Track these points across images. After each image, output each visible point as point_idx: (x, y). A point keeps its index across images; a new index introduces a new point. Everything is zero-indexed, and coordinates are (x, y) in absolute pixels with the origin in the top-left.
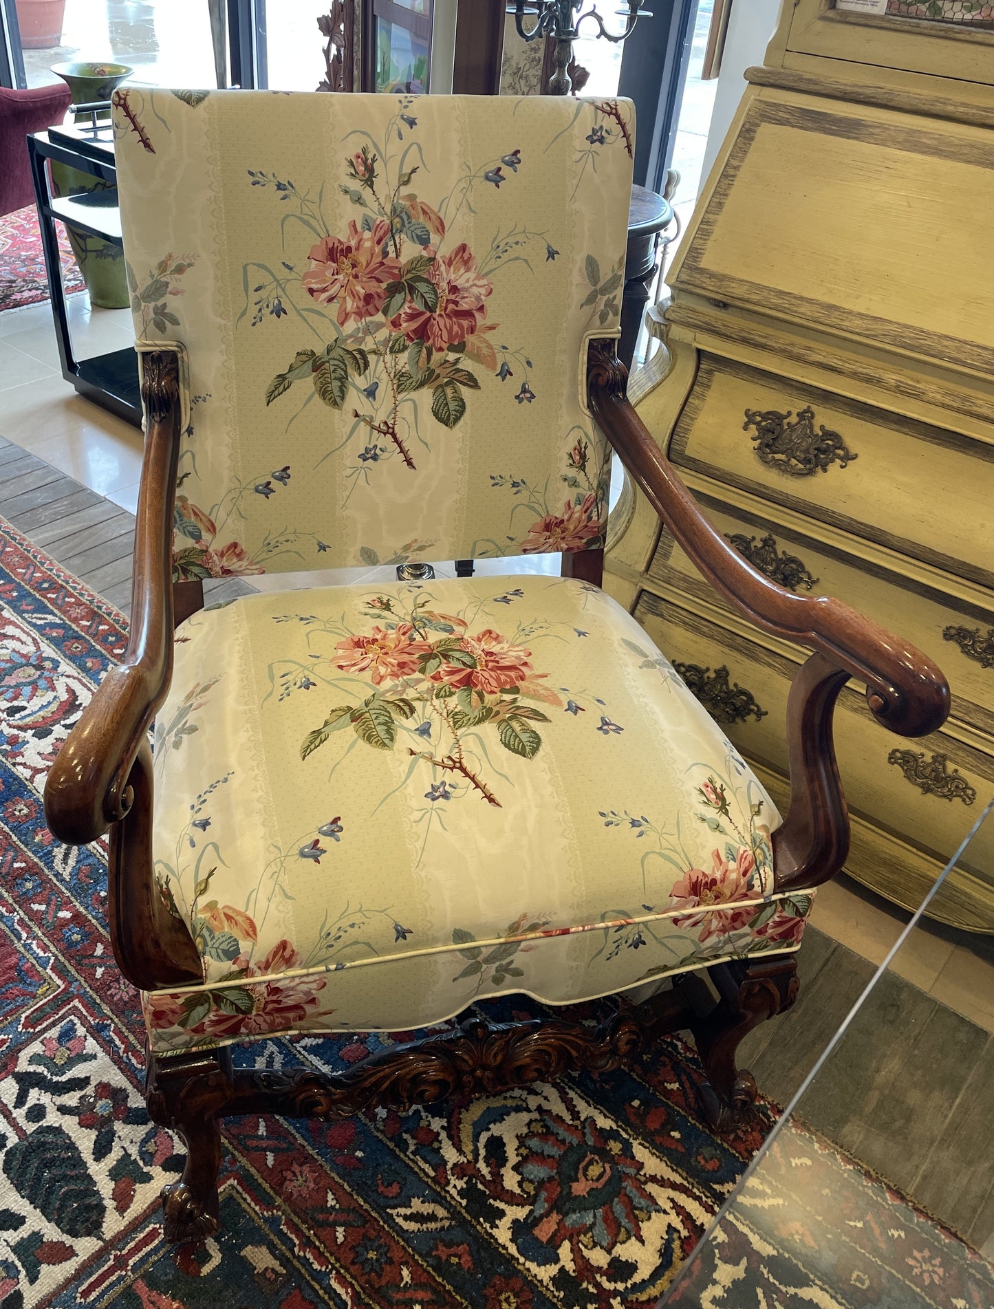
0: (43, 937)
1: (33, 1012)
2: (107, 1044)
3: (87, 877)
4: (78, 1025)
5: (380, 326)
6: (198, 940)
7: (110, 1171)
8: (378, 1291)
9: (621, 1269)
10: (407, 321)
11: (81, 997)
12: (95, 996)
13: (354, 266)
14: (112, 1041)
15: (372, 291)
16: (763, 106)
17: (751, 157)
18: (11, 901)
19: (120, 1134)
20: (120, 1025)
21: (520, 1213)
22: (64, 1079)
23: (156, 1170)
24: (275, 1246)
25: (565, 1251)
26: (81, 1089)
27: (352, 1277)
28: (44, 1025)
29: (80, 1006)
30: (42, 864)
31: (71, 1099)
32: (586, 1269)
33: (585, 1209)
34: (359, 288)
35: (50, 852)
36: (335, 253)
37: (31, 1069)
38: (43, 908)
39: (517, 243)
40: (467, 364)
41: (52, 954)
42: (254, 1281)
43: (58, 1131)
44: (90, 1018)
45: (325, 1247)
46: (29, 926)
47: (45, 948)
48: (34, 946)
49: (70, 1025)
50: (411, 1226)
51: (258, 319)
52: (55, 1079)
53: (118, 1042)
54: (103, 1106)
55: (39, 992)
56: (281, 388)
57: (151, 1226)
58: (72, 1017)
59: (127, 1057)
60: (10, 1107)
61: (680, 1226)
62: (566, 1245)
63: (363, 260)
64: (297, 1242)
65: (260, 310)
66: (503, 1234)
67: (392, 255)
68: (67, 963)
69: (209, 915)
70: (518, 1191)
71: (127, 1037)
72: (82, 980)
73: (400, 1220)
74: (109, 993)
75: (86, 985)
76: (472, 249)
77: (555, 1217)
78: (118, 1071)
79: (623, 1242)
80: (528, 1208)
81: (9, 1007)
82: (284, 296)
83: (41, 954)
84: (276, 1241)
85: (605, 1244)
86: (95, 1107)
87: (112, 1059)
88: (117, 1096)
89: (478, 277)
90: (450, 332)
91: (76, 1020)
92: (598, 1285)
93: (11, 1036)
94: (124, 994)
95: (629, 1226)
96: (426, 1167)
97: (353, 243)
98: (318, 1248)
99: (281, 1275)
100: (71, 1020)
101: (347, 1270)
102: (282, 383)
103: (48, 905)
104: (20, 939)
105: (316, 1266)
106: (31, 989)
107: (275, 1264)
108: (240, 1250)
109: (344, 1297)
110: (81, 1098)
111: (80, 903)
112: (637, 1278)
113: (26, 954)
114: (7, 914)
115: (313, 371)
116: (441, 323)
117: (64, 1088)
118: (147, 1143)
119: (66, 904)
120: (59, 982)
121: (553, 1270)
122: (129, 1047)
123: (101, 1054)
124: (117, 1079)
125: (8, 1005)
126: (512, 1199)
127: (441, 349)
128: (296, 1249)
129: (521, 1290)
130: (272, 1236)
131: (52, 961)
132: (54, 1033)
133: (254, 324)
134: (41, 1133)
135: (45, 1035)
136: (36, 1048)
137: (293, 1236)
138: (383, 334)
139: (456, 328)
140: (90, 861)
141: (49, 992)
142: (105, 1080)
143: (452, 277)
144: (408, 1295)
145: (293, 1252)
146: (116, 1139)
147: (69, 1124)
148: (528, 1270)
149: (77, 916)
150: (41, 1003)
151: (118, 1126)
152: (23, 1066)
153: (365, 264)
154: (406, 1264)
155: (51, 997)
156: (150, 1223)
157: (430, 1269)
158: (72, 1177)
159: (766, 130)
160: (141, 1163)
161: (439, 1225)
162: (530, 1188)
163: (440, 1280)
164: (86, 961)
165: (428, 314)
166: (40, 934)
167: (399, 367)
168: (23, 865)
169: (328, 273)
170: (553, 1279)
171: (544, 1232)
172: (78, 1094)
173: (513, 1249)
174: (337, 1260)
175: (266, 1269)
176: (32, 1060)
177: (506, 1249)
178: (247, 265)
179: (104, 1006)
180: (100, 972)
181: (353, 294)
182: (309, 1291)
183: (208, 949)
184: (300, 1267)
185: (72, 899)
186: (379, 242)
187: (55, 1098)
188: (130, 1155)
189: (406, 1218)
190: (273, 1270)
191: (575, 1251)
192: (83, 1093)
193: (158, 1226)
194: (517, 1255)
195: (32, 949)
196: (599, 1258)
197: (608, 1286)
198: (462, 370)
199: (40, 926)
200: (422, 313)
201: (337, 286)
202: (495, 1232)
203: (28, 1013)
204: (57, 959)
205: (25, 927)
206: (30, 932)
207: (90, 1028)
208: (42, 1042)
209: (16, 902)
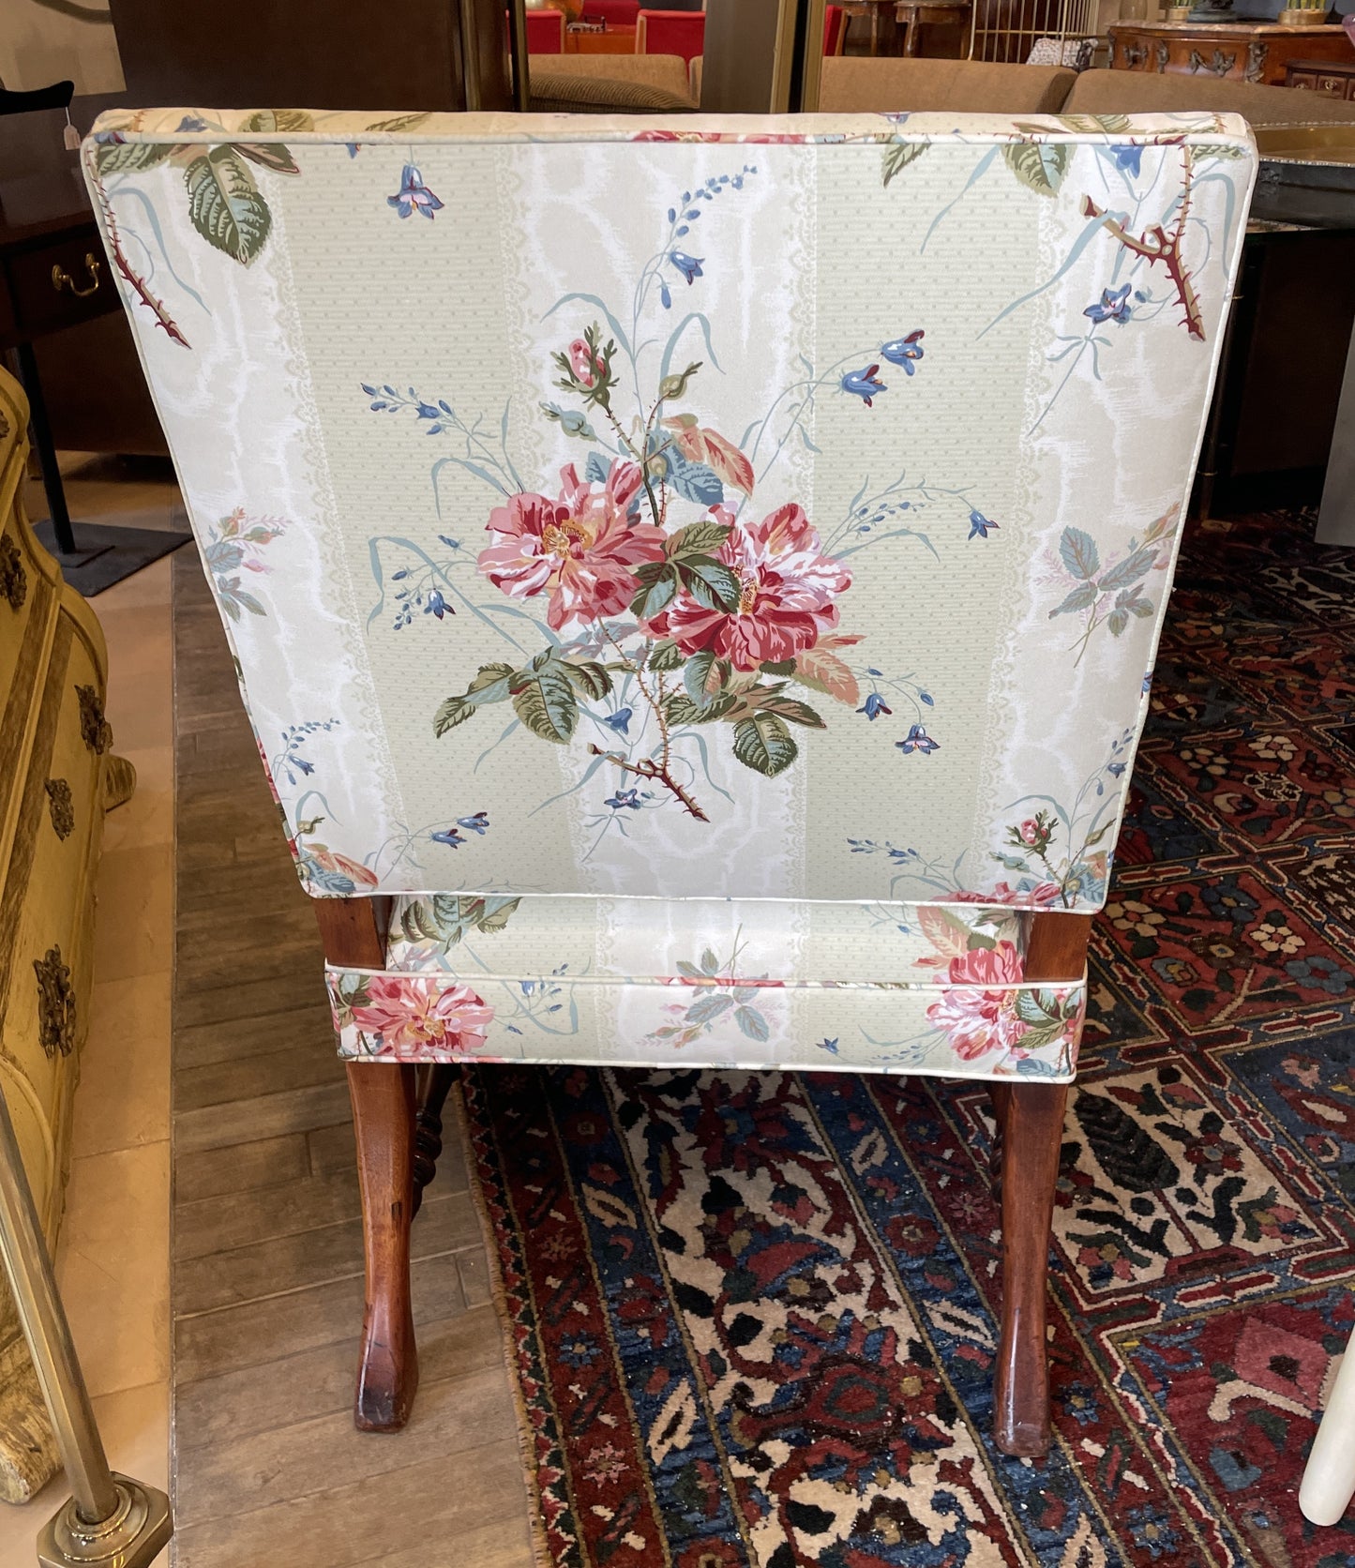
0: (1130, 1425)
1: (1147, 1318)
2: (1053, 1244)
4: (1086, 1280)
11: (1077, 1311)
12: (1060, 1305)
18: (1183, 1512)
22: (1109, 1228)
26: (1088, 1210)
28: (1131, 1297)
29: (1082, 1302)
37: (1148, 1254)
38: (1128, 1475)
41: (1115, 1390)
43: (1118, 1183)
44: (1068, 1280)
46: (1152, 1452)
47: (1125, 1402)
48: (1143, 1417)
49: (1096, 1284)
52: (1119, 1232)
54: (1065, 1186)
55: (1136, 1345)
58: (1092, 1291)
60: (1175, 1228)
68: (1096, 1367)
72: (1075, 1334)
75: (1072, 1326)
81: (1178, 1340)
83: (1133, 1398)
86: (1075, 1189)
91: (1088, 1287)
93: (1176, 1303)
100: (1095, 1288)
103: (1120, 1477)
104: (1166, 1435)
106: (1149, 1352)
110: (1090, 1203)
111: (1066, 1460)
113: (1156, 1406)
114: (1189, 1491)
117: (1109, 1219)
119: (1091, 1466)
120: (1108, 1344)
123: (1061, 1236)
131: (1117, 1378)
132: (1117, 1283)
134: (1137, 1188)
135: (1130, 1285)
136: (1142, 1275)
141: (1124, 1336)
147: (1105, 1184)
150: (1134, 1325)
152: (1159, 1263)
155: (1120, 1329)
166: (1135, 1431)
172: (1092, 1207)
180: (1050, 1333)
187: (1120, 1214)
192: (1087, 1206)
195: (1146, 1411)
199: (1132, 1444)
203: (1152, 1321)
204: (1110, 1381)
205: (1159, 1456)
206: (1150, 1442)
207: (1071, 1270)
208: (1134, 1279)
209: (1173, 1507)
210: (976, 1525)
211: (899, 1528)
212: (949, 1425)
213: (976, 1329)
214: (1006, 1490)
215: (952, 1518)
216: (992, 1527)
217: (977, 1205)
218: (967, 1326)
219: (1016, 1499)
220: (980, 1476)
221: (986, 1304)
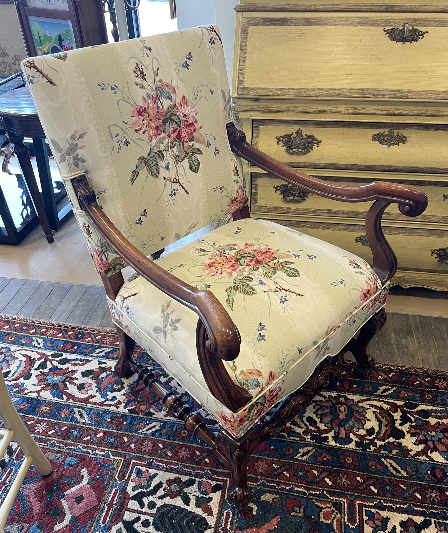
0: (98, 447)
1: (119, 474)
2: (157, 467)
3: (97, 417)
4: (141, 468)
5: (164, 138)
6: (244, 386)
7: (195, 505)
8: (311, 482)
9: (370, 431)
10: (173, 133)
11: (134, 458)
12: (138, 455)
13: (149, 116)
14: (158, 465)
15: (158, 124)
16: (247, 20)
17: (249, 40)
18: (73, 443)
19: (189, 492)
20: (157, 459)
21: (332, 434)
22: (152, 488)
23: (211, 495)
24: (270, 491)
25: (352, 436)
26: (162, 487)
27: (300, 483)
28: (127, 475)
29: (135, 461)
30: (73, 423)
31: (161, 492)
32: (361, 437)
33: (348, 421)
34: (153, 125)
35: (73, 417)
36: (141, 112)
37: (136, 492)
38: (89, 437)
39: (200, 91)
40: (196, 145)
41: (108, 451)
42: (272, 505)
43: (165, 505)
44: (143, 463)
45: (285, 480)
46: (89, 447)
47: (103, 451)
48: (97, 452)
49: (137, 470)
50: (305, 458)
51: (120, 149)
52: (148, 490)
53: (161, 464)
54: (174, 487)
55: (115, 466)
56: (136, 176)
57: (225, 512)
59: (169, 467)
60: (140, 509)
61: (376, 410)
62: (351, 434)
63: (151, 112)
64: (275, 485)
65: (120, 145)
66: (332, 443)
67: (161, 107)
69: (243, 376)
70: (327, 428)
71: (163, 461)
72: (128, 452)
73: (300, 458)
74: (143, 451)
75: (131, 453)
76: (187, 97)
77: (342, 429)
78: (170, 473)
79: (365, 424)
80: (333, 431)
81: (108, 478)
82: (127, 136)
83: (103, 453)
84: (269, 489)
85: (361, 427)
86: (172, 490)
87: (164, 471)
88: (176, 481)
89: (192, 109)
90: (188, 133)
91: (138, 467)
92: (368, 440)
93: (117, 487)
94: (149, 448)
95: (363, 418)
96: (295, 438)
97: (146, 106)
98: (283, 482)
99: (279, 498)
100: (136, 468)
101: (297, 483)
102: (135, 174)
103: (90, 436)
104: (90, 453)
105: (287, 488)
106: (110, 467)
107: (274, 496)
108: (260, 500)
109: (303, 491)
110: (164, 490)
111: (102, 428)
112: (376, 431)
113: (97, 457)
114: (76, 448)
115: (146, 165)
116: (184, 130)
117: (155, 491)
118: (200, 488)
119: (97, 432)
120: (120, 458)
121: (353, 444)
122: (167, 463)
123: (158, 472)
124: (173, 476)
125: (106, 478)
126: (327, 431)
127: (186, 142)
128: (277, 487)
129: (350, 455)
130: (266, 489)
131: (110, 453)
132: (134, 476)
133: (119, 152)
134: (160, 510)
135: (131, 478)
136: (131, 485)
137: (273, 484)
138: (166, 141)
139: (189, 131)
140: (93, 411)
141: (119, 464)
142: (167, 479)
143: (183, 110)
144: (321, 477)
145: (277, 489)
146: (189, 494)
147: (168, 500)
148: (347, 448)
149: (105, 433)
150: (119, 469)
151: (185, 490)
152: (132, 494)
153: (152, 114)
154: (313, 469)
155: (121, 465)
156: (224, 512)
157: (320, 466)
158: (184, 516)
159: (251, 29)
160: (204, 496)
161: (312, 452)
162: (329, 425)
163: (326, 467)
164: (124, 446)
165: (179, 128)
166: (96, 447)
167: (175, 154)
168: (66, 427)
169: (141, 121)
170: (355, 446)
171: (342, 434)
172: (162, 489)
173: (338, 445)
174: (292, 482)
175: (273, 499)
176: (134, 489)
177: (336, 446)
178: (109, 126)
179: (145, 456)
180: (133, 446)
181: (151, 128)
182: (291, 496)
183: (249, 387)
184: (282, 491)
185: (98, 428)
186: (155, 103)
187: (154, 496)
188: (198, 496)
189: (301, 456)
190: (275, 498)
191: (355, 434)
192: (163, 488)
193: (227, 511)
194: (341, 446)
195: (98, 454)
196: (362, 432)
197: (371, 438)
198: (195, 148)
199: (94, 444)
200: (177, 129)
201: (145, 126)
202: (329, 444)
203: (117, 475)
204: (111, 451)
205: (87, 448)
206: (91, 448)
207: (146, 466)
208: (132, 481)
209: (75, 442)
210: (105, 401)
211: (116, 388)
212: (128, 410)
213: (147, 431)
214: (107, 411)
215: (110, 398)
216: (102, 404)
217: (183, 456)
218: (149, 429)
219: (103, 412)
220: (113, 408)
221: (152, 437)
